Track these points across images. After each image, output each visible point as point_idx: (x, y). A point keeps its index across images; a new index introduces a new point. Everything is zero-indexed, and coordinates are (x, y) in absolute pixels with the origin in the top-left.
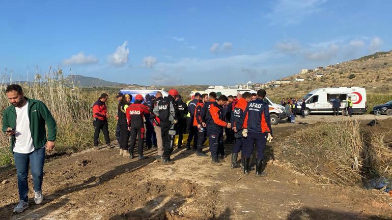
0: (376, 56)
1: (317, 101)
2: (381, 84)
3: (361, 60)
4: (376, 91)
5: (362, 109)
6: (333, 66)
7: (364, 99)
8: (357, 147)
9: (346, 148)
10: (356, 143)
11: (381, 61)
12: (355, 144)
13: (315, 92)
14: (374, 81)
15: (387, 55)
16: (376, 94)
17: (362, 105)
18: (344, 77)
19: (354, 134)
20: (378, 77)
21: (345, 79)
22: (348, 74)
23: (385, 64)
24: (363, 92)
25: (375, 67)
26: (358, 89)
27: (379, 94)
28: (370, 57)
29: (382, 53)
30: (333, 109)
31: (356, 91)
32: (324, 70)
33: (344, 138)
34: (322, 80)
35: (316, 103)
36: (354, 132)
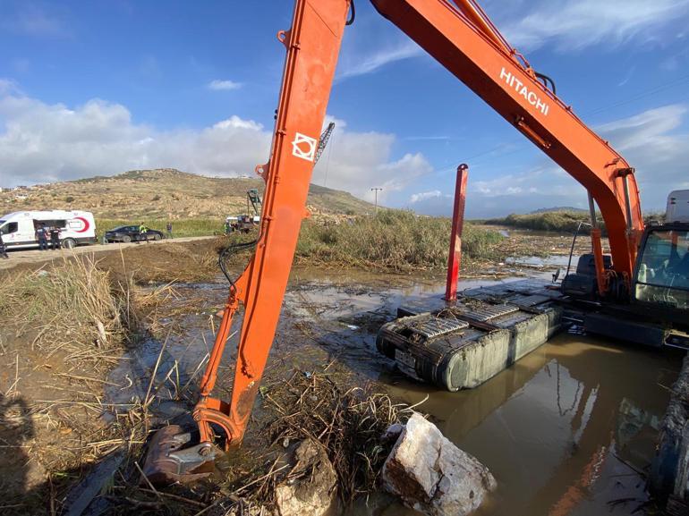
0: (96, 180)
1: (17, 230)
2: (106, 209)
3: (79, 182)
4: (102, 216)
5: (91, 238)
6: (41, 187)
7: (92, 226)
8: (98, 303)
9: (79, 309)
10: (95, 297)
11: (102, 185)
12: (93, 299)
13: (10, 217)
14: (98, 206)
15: (109, 180)
16: (103, 220)
17: (91, 233)
18: (59, 200)
19: (89, 284)
20: (103, 202)
21: (61, 203)
22: (64, 196)
23: (108, 189)
24: (90, 217)
25: (97, 191)
26: (81, 214)
27: (107, 220)
28: (90, 180)
29: (103, 178)
30: (36, 242)
31: (79, 216)
32: (29, 190)
33: (71, 292)
34: (26, 202)
35: (15, 234)
36: (89, 281)
